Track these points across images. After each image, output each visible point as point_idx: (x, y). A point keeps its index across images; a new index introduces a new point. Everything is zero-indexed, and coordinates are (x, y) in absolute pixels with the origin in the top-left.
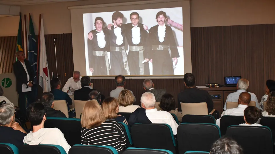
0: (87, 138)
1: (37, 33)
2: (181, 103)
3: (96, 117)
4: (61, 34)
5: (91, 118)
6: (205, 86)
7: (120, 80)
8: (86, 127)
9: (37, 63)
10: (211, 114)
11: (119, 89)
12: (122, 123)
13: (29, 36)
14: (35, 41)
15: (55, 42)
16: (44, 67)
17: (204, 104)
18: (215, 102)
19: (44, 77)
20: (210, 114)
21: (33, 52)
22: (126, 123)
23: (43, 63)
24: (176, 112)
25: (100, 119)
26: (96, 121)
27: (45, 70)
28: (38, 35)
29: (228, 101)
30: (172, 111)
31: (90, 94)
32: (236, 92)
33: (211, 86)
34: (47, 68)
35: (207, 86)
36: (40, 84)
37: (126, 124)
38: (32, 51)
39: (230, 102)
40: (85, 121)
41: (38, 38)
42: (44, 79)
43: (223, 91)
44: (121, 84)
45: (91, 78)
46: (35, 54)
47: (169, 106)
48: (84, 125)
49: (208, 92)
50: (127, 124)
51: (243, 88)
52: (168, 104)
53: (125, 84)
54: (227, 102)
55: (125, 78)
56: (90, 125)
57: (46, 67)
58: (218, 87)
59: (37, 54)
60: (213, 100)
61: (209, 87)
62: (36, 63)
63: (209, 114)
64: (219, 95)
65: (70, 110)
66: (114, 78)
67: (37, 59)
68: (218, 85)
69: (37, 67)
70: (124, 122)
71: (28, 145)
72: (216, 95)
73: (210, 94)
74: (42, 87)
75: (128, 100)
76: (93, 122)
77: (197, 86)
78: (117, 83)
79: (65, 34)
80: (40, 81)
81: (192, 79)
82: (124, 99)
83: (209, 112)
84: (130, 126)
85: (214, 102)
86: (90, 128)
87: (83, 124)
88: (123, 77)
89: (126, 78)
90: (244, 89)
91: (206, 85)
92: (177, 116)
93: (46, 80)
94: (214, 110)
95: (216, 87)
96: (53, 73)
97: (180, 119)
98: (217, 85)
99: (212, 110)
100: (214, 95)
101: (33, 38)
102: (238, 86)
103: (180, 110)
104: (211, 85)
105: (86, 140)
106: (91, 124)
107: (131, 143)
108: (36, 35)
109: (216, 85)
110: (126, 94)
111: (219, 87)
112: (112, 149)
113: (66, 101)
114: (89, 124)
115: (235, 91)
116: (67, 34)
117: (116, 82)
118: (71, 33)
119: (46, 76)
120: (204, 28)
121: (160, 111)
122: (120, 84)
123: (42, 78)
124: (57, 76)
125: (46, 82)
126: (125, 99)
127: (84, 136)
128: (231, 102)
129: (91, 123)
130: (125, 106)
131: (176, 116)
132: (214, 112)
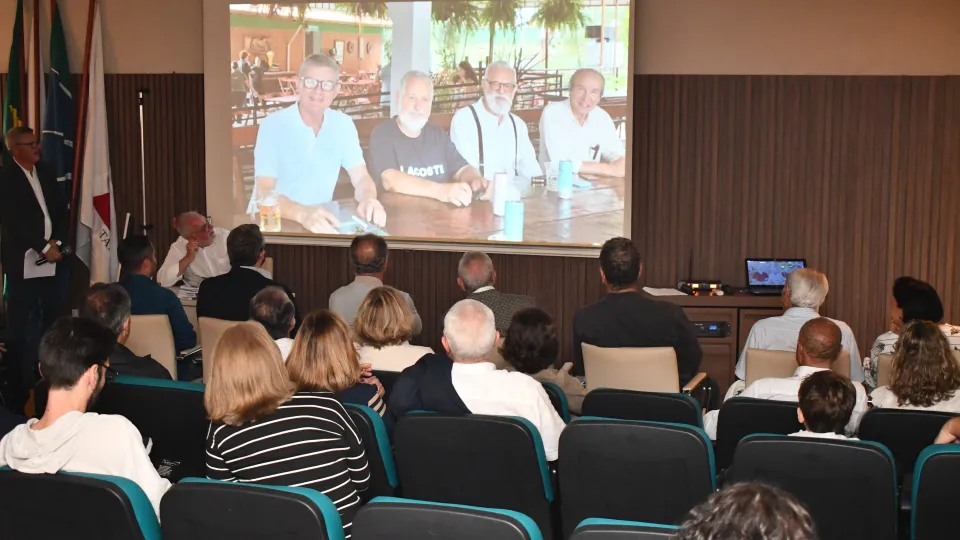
0: (227, 457)
1: (77, 68)
2: (583, 344)
3: (258, 380)
4: (166, 75)
5: (242, 385)
6: (676, 288)
7: (369, 251)
8: (225, 420)
9: (73, 176)
10: (690, 389)
11: (365, 285)
12: (362, 407)
13: (47, 76)
14: (69, 94)
15: (142, 102)
16: (98, 193)
17: (668, 353)
18: (707, 346)
19: (95, 229)
20: (685, 389)
21: (61, 134)
22: (376, 408)
23: (96, 177)
24: (560, 376)
25: (273, 385)
26: (257, 395)
27: (100, 203)
28: (82, 76)
29: (752, 346)
30: (549, 373)
31: (255, 298)
32: (781, 315)
33: (696, 289)
34: (108, 195)
35: (682, 290)
36: (80, 254)
37: (379, 411)
38: (56, 132)
39: (758, 349)
40: (218, 397)
41: (80, 83)
42: (96, 236)
43: (739, 308)
44: (371, 268)
45: (267, 240)
46: (66, 142)
47: (536, 354)
48: (217, 413)
49: (684, 309)
50: (382, 413)
51: (808, 301)
52: (531, 347)
53: (385, 266)
54: (749, 348)
55: (385, 246)
56: (236, 411)
57: (106, 192)
58: (720, 293)
59: (75, 144)
60: (700, 340)
61: (690, 291)
62: (69, 175)
63: (681, 391)
64: (721, 325)
65: (182, 353)
66: (348, 244)
67: (73, 160)
68: (723, 289)
69: (74, 189)
70: (371, 402)
71: (15, 471)
72: (713, 324)
73: (691, 318)
74: (86, 264)
75: (390, 322)
76: (248, 399)
77: (646, 289)
78: (358, 263)
79: (179, 75)
80: (82, 241)
81: (627, 259)
82: (375, 321)
83: (683, 382)
84: (391, 418)
85: (703, 347)
86: (238, 420)
87: (212, 410)
88: (379, 242)
89: (390, 246)
90: (810, 306)
91: (680, 284)
92: (566, 392)
93: (104, 237)
94: (702, 376)
95: (715, 294)
96: (128, 215)
97: (575, 404)
98: (718, 288)
99: (693, 375)
100: (707, 324)
101: (61, 85)
102: (790, 295)
103: (578, 370)
104: (695, 286)
105: (227, 466)
106: (242, 404)
107: (392, 482)
108: (76, 75)
109: (713, 286)
110: (387, 303)
111: (726, 293)
112: (320, 499)
113: (170, 318)
114: (232, 407)
115: (779, 310)
116: (185, 76)
117: (355, 257)
118: (199, 72)
119: (105, 227)
120: (681, 77)
121: (505, 371)
122: (369, 265)
123: (90, 231)
124: (146, 227)
125: (104, 247)
126: (382, 321)
127: (217, 452)
128: (765, 350)
129: (241, 400)
130: (378, 344)
131: (562, 392)
132: (703, 383)
